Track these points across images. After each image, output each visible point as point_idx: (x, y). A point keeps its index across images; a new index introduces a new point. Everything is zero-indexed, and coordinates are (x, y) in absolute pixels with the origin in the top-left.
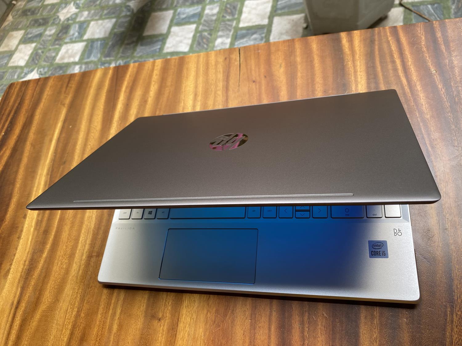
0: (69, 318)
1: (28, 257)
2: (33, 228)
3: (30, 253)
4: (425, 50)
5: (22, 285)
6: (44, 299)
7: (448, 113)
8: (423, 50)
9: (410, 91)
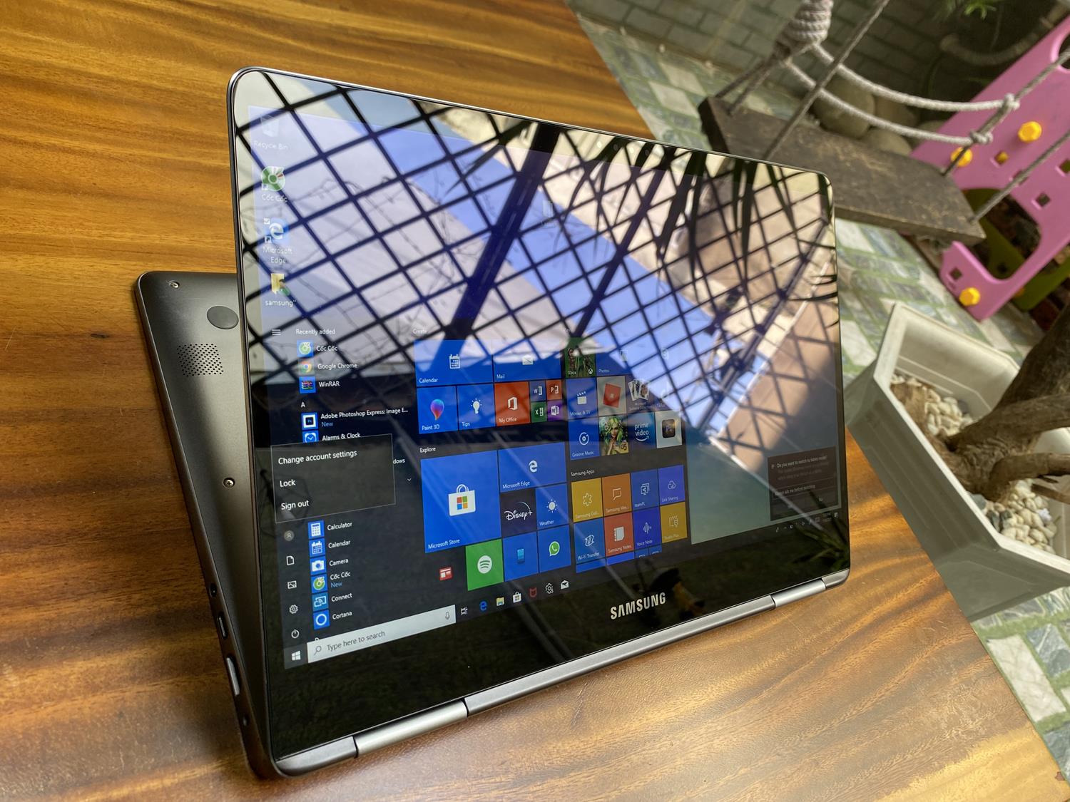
0: (196, 86)
1: (275, 17)
2: (331, 22)
3: (285, 18)
4: (937, 648)
5: (223, 7)
6: (213, 44)
7: (854, 710)
8: (934, 644)
9: (857, 633)
